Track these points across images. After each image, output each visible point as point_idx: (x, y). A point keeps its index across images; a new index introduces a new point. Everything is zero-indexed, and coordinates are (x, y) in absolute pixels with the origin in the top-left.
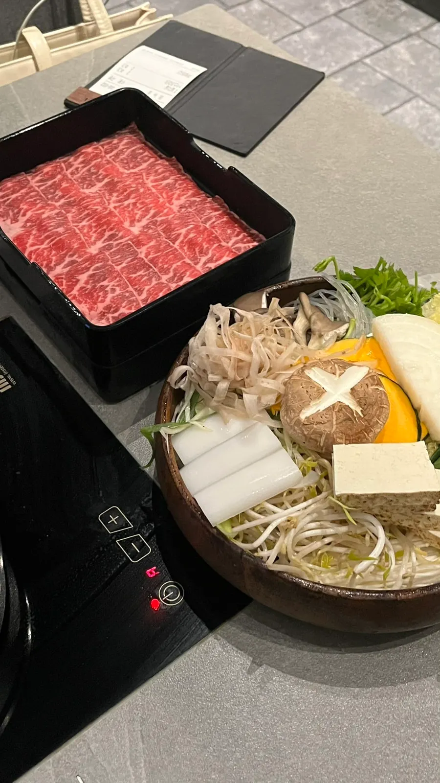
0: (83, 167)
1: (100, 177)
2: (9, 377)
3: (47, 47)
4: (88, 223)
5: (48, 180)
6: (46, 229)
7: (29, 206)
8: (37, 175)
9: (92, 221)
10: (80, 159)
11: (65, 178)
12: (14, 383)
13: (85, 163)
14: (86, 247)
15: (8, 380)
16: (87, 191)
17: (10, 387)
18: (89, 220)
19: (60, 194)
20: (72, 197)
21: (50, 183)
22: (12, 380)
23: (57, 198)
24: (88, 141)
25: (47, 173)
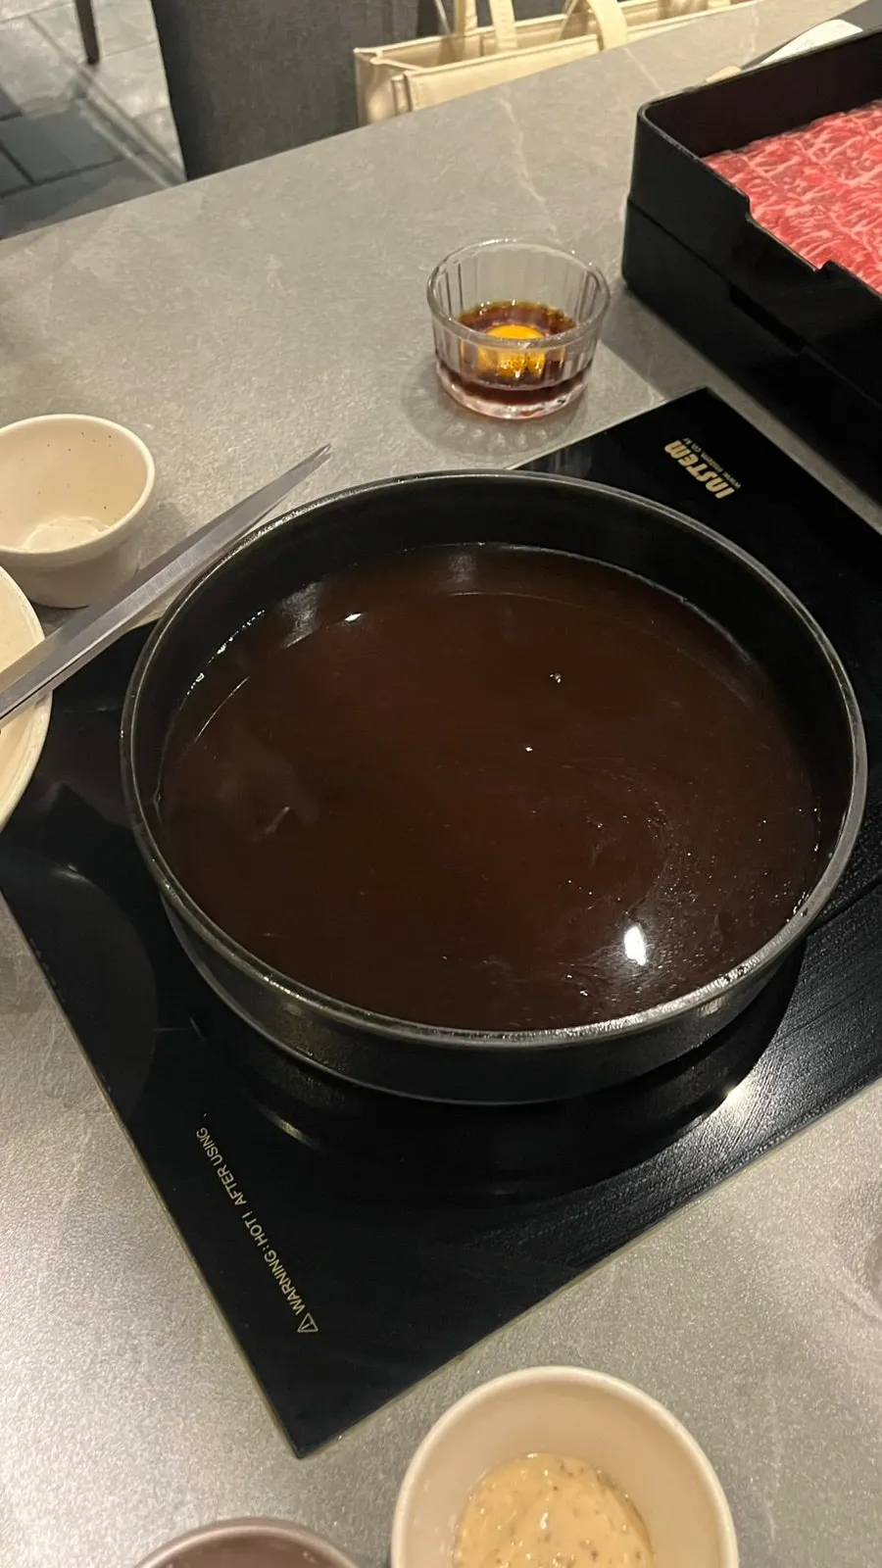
0: (834, 148)
1: (867, 164)
2: (726, 475)
3: (623, 24)
4: (865, 229)
5: (775, 163)
6: (799, 231)
7: (758, 198)
8: (755, 156)
9: (872, 225)
10: (824, 136)
11: (806, 162)
12: (738, 485)
13: (836, 141)
14: (874, 262)
15: (725, 480)
16: (853, 183)
17: (731, 491)
18: (869, 223)
19: (804, 184)
20: (827, 189)
21: (781, 168)
22: (732, 480)
23: (799, 190)
24: (832, 110)
25: (772, 154)
